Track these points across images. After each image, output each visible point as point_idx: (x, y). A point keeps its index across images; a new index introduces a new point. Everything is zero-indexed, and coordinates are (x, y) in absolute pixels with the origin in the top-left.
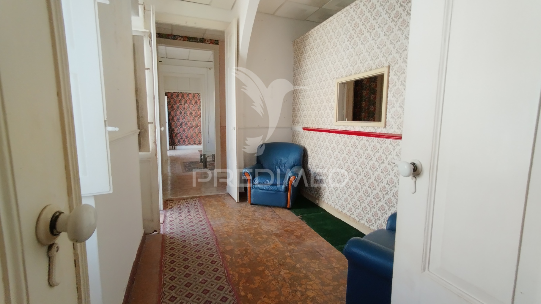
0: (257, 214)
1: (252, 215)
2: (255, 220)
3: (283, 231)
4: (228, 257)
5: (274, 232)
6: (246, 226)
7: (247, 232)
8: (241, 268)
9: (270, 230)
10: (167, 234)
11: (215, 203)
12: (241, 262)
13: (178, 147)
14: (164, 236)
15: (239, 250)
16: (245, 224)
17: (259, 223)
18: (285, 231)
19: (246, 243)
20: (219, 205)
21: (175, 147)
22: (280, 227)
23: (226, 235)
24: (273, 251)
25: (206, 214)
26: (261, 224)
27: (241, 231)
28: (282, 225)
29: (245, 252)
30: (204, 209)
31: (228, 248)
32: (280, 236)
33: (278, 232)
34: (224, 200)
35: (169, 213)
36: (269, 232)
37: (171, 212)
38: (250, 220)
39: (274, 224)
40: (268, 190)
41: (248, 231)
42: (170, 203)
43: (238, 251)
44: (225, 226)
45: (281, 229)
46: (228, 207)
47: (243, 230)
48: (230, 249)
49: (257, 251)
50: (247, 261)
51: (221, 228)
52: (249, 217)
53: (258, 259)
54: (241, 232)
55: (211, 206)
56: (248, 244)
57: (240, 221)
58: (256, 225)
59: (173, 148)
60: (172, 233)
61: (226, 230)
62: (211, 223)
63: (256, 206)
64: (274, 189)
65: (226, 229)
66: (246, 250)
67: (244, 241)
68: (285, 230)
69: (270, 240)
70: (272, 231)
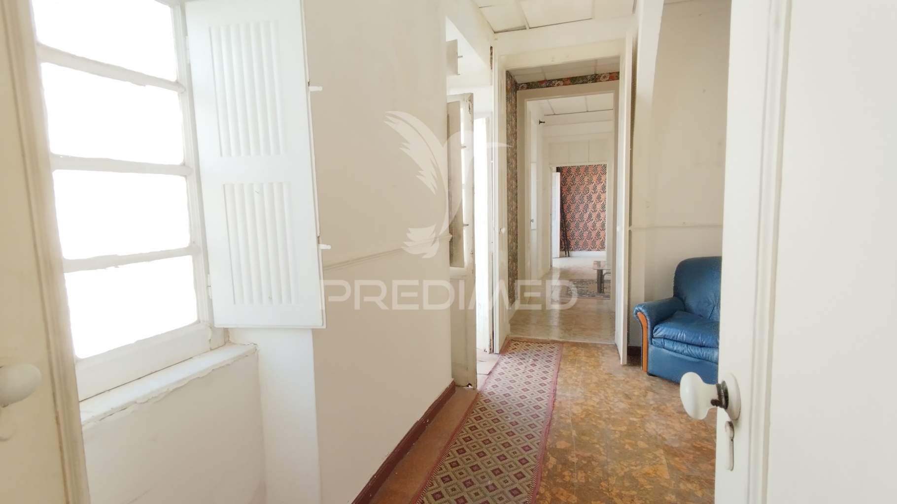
0: (650, 395)
1: (638, 396)
2: (640, 407)
3: (689, 445)
4: (552, 461)
5: (666, 443)
6: (616, 413)
7: (611, 426)
8: (562, 489)
9: (660, 435)
10: (484, 393)
11: (584, 358)
12: (567, 479)
13: (573, 253)
14: (478, 395)
15: (577, 456)
16: (615, 409)
17: (645, 415)
18: (694, 447)
19: (597, 446)
20: (587, 363)
21: (570, 252)
22: (688, 436)
23: (569, 421)
24: (641, 480)
25: (559, 374)
26: (647, 418)
27: (601, 422)
28: (695, 433)
29: (585, 462)
30: (560, 364)
31: (562, 445)
32: (675, 455)
33: (676, 445)
34: (603, 356)
35: (504, 360)
36: (656, 438)
37: (509, 360)
38: (630, 404)
39: (677, 426)
40: (681, 353)
41: (613, 425)
42: (515, 344)
43: (575, 455)
44: (577, 404)
45: (687, 441)
46: (602, 369)
47: (605, 421)
48: (563, 447)
49: (609, 468)
50: (581, 481)
51: (569, 406)
52: (630, 399)
53: (602, 483)
54: (599, 423)
55: (573, 362)
56: (601, 449)
57: (610, 401)
58: (635, 417)
59: (566, 254)
60: (491, 393)
61: (576, 412)
62: (558, 393)
63: (658, 380)
64: (696, 353)
65: (577, 410)
66: (590, 459)
67: (595, 441)
68: (696, 445)
69: (650, 456)
70: (664, 439)
